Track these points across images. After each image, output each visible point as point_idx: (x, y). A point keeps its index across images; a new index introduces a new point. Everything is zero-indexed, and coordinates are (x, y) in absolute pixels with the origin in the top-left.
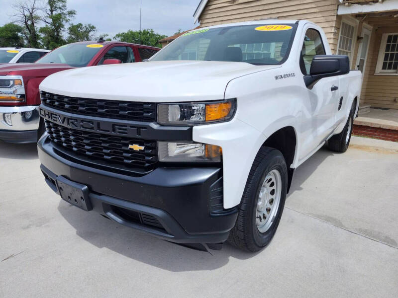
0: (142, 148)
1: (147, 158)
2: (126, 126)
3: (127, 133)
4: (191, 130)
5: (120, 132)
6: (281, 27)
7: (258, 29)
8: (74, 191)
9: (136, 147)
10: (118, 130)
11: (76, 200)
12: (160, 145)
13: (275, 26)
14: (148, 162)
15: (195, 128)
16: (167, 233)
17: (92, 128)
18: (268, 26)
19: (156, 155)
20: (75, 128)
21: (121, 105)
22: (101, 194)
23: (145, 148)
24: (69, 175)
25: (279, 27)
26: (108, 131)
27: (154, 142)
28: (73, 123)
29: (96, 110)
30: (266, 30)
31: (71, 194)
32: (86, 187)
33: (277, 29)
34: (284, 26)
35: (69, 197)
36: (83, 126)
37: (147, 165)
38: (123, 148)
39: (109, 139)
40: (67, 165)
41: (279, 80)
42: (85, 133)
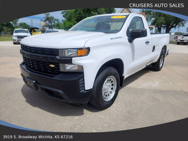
0: (54, 66)
1: (56, 70)
2: (48, 58)
3: (48, 60)
4: (71, 59)
5: (46, 60)
6: (122, 17)
7: (112, 17)
8: (30, 82)
9: (52, 66)
10: (45, 59)
11: (31, 86)
12: (61, 65)
13: (119, 16)
14: (57, 71)
15: (73, 58)
16: (64, 99)
17: (37, 58)
18: (116, 16)
19: (59, 69)
20: (31, 58)
21: (46, 50)
22: (40, 84)
23: (55, 66)
24: (29, 77)
25: (121, 17)
26: (42, 60)
27: (58, 64)
28: (30, 57)
29: (38, 51)
30: (115, 18)
31: (30, 84)
32: (35, 81)
33: (120, 18)
34: (123, 16)
35: (29, 85)
36: (33, 58)
37: (56, 73)
38: (48, 66)
39: (43, 63)
40: (28, 72)
41: (112, 40)
42: (35, 60)
